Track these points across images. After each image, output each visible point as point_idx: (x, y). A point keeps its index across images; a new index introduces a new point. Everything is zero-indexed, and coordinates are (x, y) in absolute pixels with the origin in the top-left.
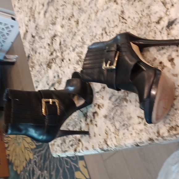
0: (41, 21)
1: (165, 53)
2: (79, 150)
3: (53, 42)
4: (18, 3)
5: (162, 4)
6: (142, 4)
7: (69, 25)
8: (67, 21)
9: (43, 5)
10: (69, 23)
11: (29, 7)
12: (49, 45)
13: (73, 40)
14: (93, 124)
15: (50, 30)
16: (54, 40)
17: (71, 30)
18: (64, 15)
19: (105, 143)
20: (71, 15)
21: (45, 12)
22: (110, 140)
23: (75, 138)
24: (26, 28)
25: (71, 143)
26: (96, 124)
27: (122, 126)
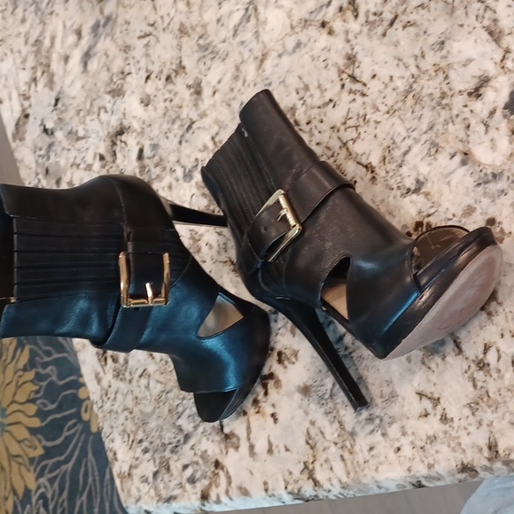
0: (72, 81)
1: (503, 192)
2: (218, 497)
3: (118, 149)
5: (485, 35)
6: (417, 35)
7: (167, 96)
8: (161, 83)
9: (79, 33)
10: (170, 92)
11: (32, 40)
12: (102, 158)
13: (183, 143)
14: (264, 415)
15: (106, 112)
16: (118, 143)
17: (177, 112)
18: (150, 67)
19: (306, 475)
20: (174, 67)
21: (87, 56)
22: (325, 466)
23: (202, 457)
24: (22, 105)
25: (189, 472)
26: (273, 415)
27: (363, 422)
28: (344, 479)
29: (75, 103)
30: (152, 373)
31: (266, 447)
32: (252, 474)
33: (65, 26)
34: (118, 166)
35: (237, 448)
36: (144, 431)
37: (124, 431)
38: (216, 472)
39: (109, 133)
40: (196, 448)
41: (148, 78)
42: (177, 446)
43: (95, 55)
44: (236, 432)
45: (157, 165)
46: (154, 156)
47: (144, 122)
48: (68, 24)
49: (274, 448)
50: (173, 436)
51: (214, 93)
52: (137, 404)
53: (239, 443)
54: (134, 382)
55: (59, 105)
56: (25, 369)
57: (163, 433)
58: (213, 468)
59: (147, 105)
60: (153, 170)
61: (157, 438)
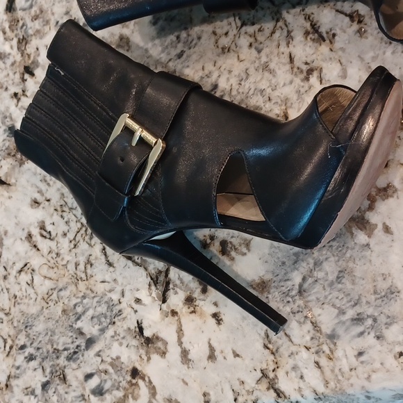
14: (202, 315)
19: (264, 385)
22: (293, 374)
23: (112, 364)
25: (94, 382)
26: (215, 316)
27: (348, 323)
28: (321, 389)
30: (36, 268)
31: (207, 352)
32: (186, 383)
35: (163, 354)
36: (28, 336)
38: (134, 381)
42: (75, 353)
44: (161, 335)
45: (35, 18)
46: (31, 6)
49: (217, 353)
50: (70, 341)
52: (16, 303)
54: (11, 279)
57: (56, 338)
58: (129, 378)
60: (29, 24)
61: (47, 344)
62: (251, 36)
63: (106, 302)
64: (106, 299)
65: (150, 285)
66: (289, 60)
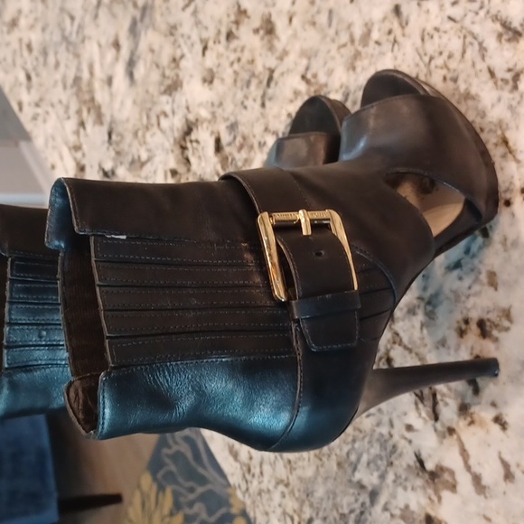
0: (121, 103)
3: (189, 153)
4: (29, 88)
7: (233, 57)
8: (221, 48)
9: (117, 45)
10: (235, 50)
11: (70, 81)
12: (174, 173)
13: (268, 104)
14: (482, 424)
15: (166, 115)
16: (189, 145)
17: (250, 70)
18: (205, 35)
20: (233, 18)
21: (131, 64)
23: (403, 517)
24: (75, 159)
26: (498, 420)
29: (130, 126)
31: (501, 471)
32: (488, 520)
33: (100, 46)
34: (195, 174)
35: (453, 487)
36: (311, 505)
37: (284, 513)
39: (175, 140)
40: (391, 507)
41: (205, 49)
42: (362, 513)
43: (139, 57)
44: (447, 463)
45: (241, 148)
46: (235, 138)
47: (213, 104)
48: (103, 42)
49: (513, 469)
50: (353, 499)
51: (290, 20)
52: (292, 469)
53: (454, 479)
55: (114, 137)
56: (171, 514)
57: (338, 499)
59: (211, 82)
60: (237, 156)
61: (331, 510)
62: (442, 68)
63: (378, 440)
64: (376, 436)
65: (416, 404)
66: (488, 75)
